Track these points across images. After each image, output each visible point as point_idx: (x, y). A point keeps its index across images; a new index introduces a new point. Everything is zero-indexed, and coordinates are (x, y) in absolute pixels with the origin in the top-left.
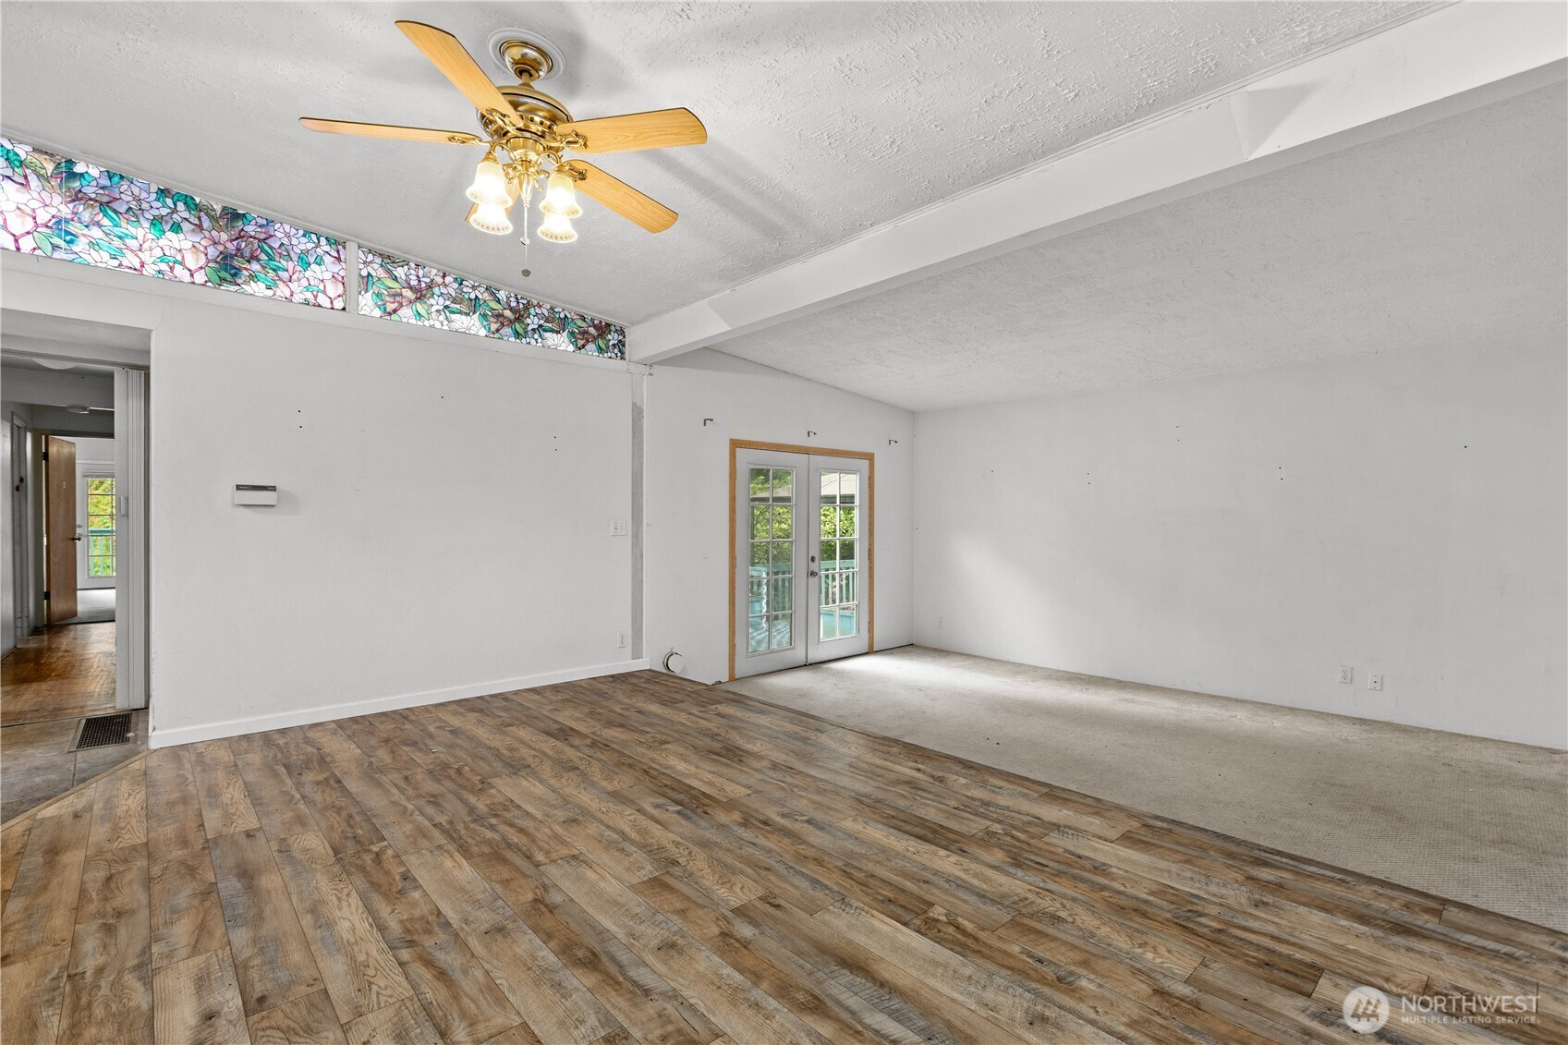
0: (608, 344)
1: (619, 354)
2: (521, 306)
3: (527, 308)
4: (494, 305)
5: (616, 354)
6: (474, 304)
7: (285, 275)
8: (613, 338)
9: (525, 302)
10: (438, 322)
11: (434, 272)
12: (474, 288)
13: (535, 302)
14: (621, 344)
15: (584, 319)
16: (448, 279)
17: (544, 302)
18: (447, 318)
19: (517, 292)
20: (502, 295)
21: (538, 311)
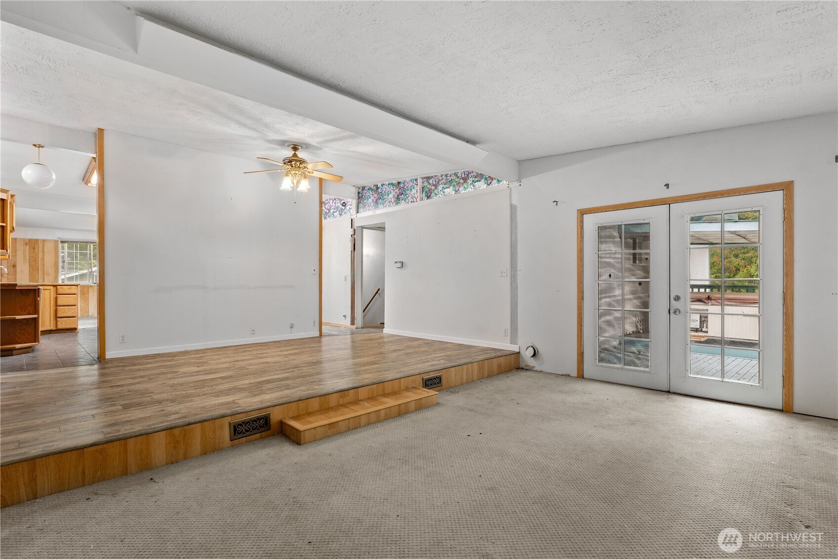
2: (466, 175)
3: (468, 175)
4: (457, 180)
6: (451, 182)
7: (407, 196)
9: (467, 173)
11: (439, 176)
12: (451, 176)
13: (471, 171)
16: (443, 177)
17: (474, 169)
18: (443, 192)
19: (464, 170)
20: (459, 175)
21: (472, 175)
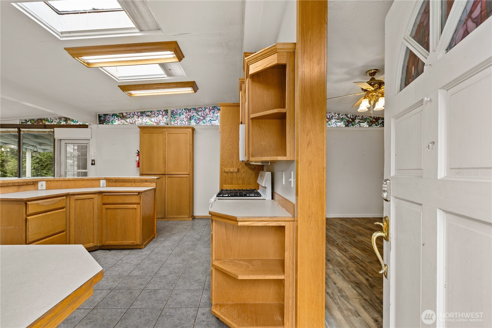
0: (379, 123)
1: (382, 125)
2: (354, 117)
4: (347, 119)
5: (381, 126)
6: (342, 119)
8: (380, 121)
10: (334, 125)
11: (333, 113)
12: (342, 115)
13: (358, 116)
14: (383, 122)
15: (371, 117)
16: (336, 114)
17: (360, 115)
18: (336, 124)
19: (352, 114)
20: (349, 116)
21: (358, 118)
